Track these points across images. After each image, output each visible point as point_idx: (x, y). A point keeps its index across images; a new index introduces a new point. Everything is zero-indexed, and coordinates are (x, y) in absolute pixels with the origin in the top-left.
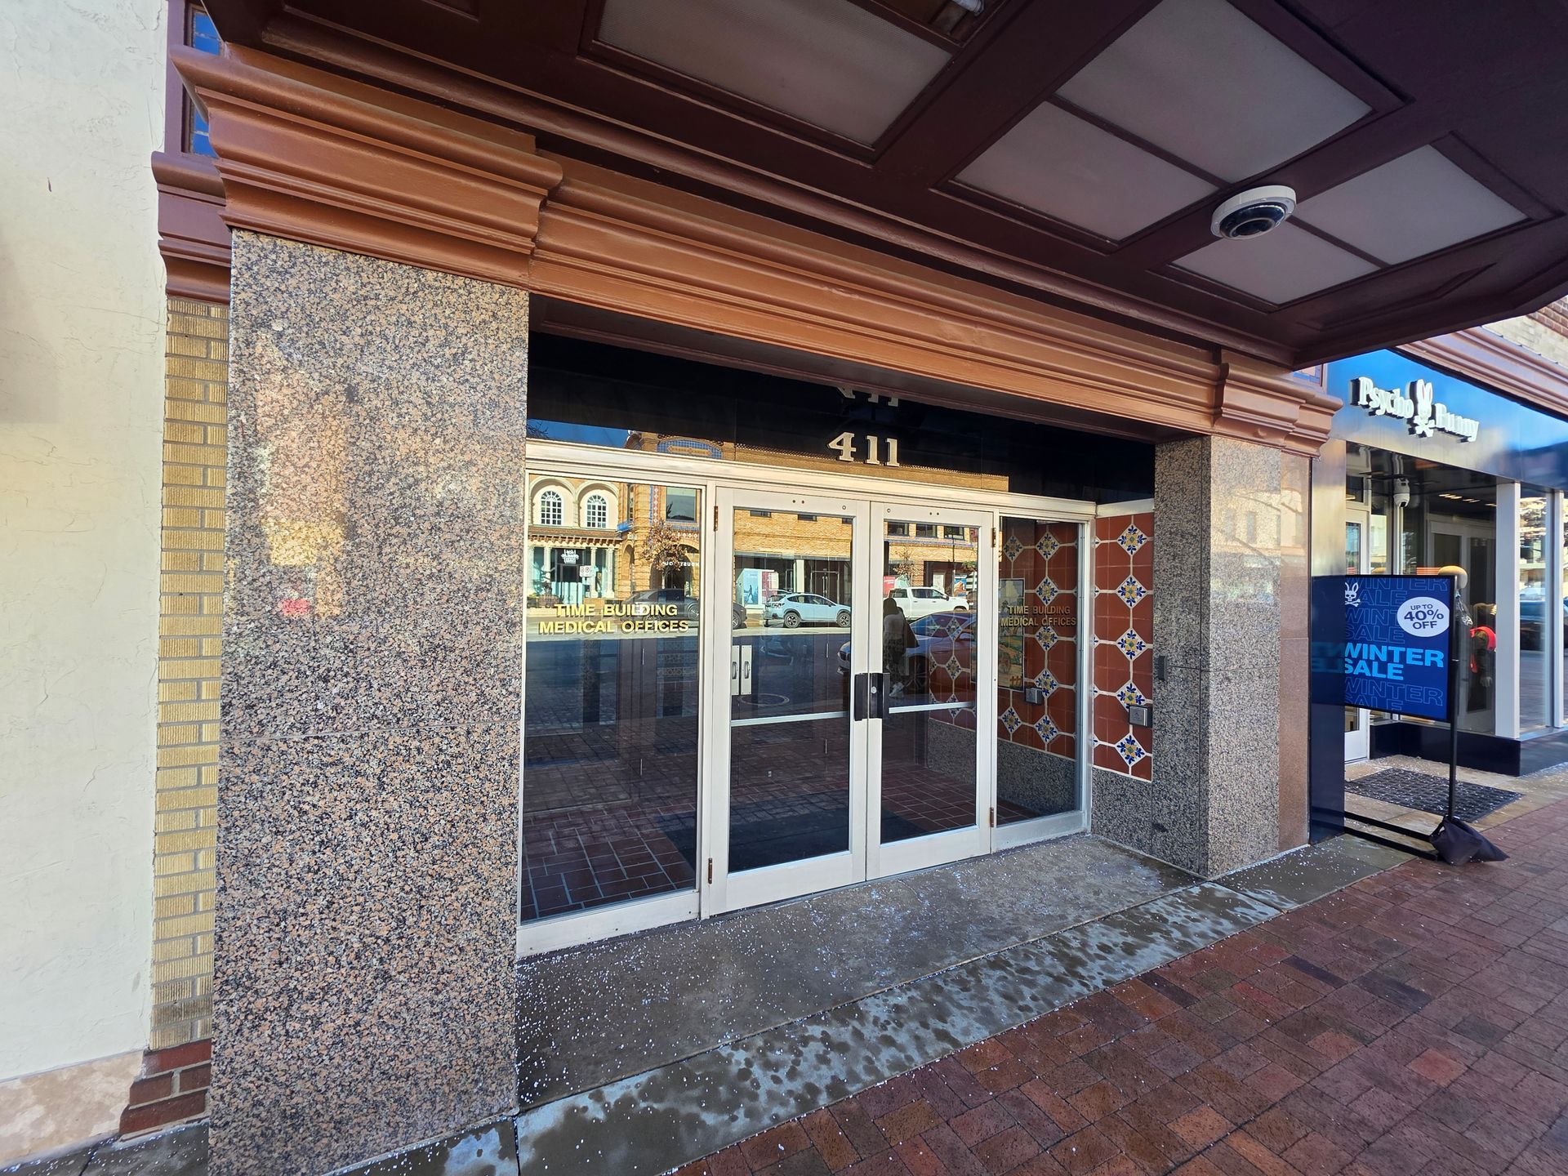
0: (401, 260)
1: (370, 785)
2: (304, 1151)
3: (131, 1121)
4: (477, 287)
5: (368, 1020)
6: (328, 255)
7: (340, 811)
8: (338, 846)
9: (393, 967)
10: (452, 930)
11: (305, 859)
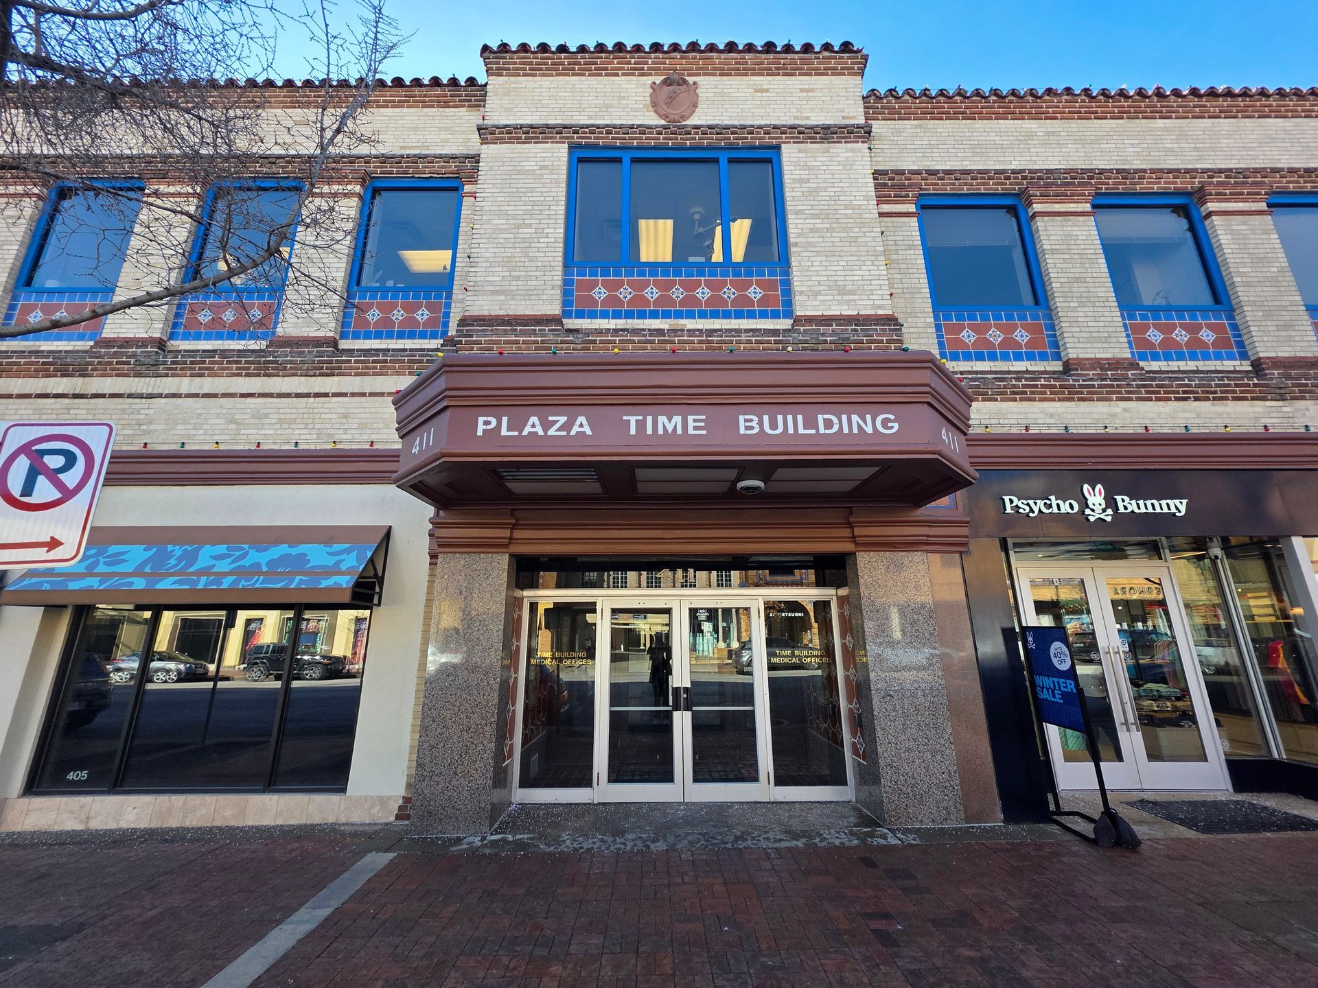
0: (475, 553)
1: (457, 709)
2: (431, 826)
3: (398, 817)
4: (494, 555)
5: (451, 787)
6: (458, 555)
7: (448, 717)
8: (447, 728)
9: (459, 770)
10: (475, 762)
11: (439, 731)
